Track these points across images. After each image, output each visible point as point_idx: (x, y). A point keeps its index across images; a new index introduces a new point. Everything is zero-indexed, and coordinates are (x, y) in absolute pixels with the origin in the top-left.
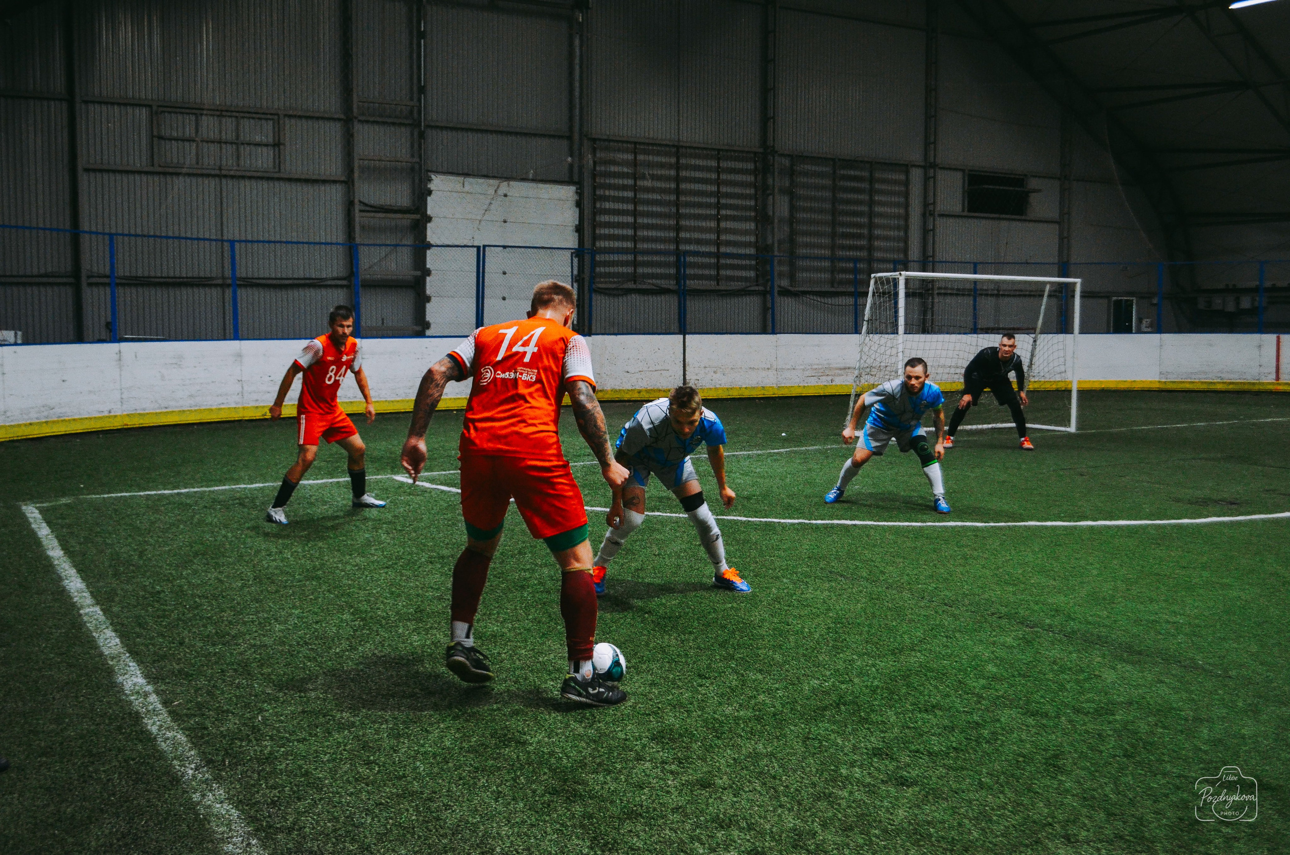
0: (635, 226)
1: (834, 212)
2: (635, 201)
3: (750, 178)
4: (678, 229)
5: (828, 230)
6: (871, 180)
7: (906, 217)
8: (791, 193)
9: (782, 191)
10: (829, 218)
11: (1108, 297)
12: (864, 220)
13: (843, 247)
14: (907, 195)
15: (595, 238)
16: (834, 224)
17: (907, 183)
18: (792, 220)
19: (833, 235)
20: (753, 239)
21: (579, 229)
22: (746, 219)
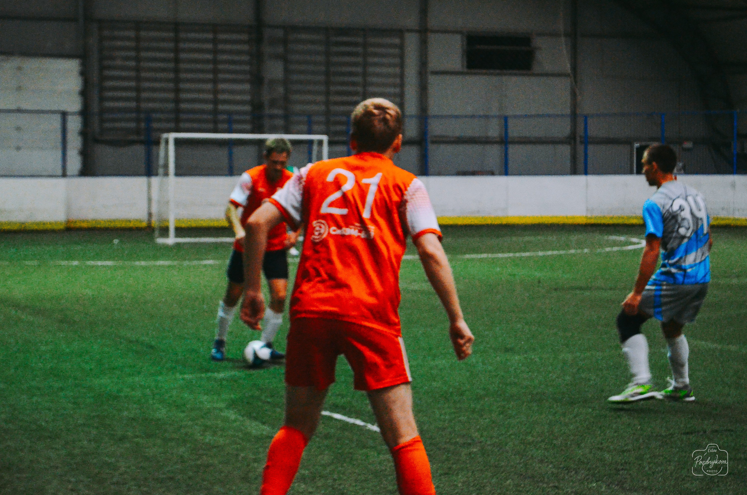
0: (138, 90)
1: (327, 74)
2: (138, 69)
3: (245, 47)
4: (177, 91)
5: (322, 88)
6: (365, 45)
7: (402, 76)
8: (284, 59)
9: (277, 57)
10: (322, 78)
11: (629, 142)
12: (359, 79)
13: (336, 103)
14: (402, 56)
15: (102, 99)
16: (328, 83)
17: (401, 47)
18: (286, 82)
19: (328, 93)
20: (247, 98)
21: (84, 93)
22: (241, 82)
